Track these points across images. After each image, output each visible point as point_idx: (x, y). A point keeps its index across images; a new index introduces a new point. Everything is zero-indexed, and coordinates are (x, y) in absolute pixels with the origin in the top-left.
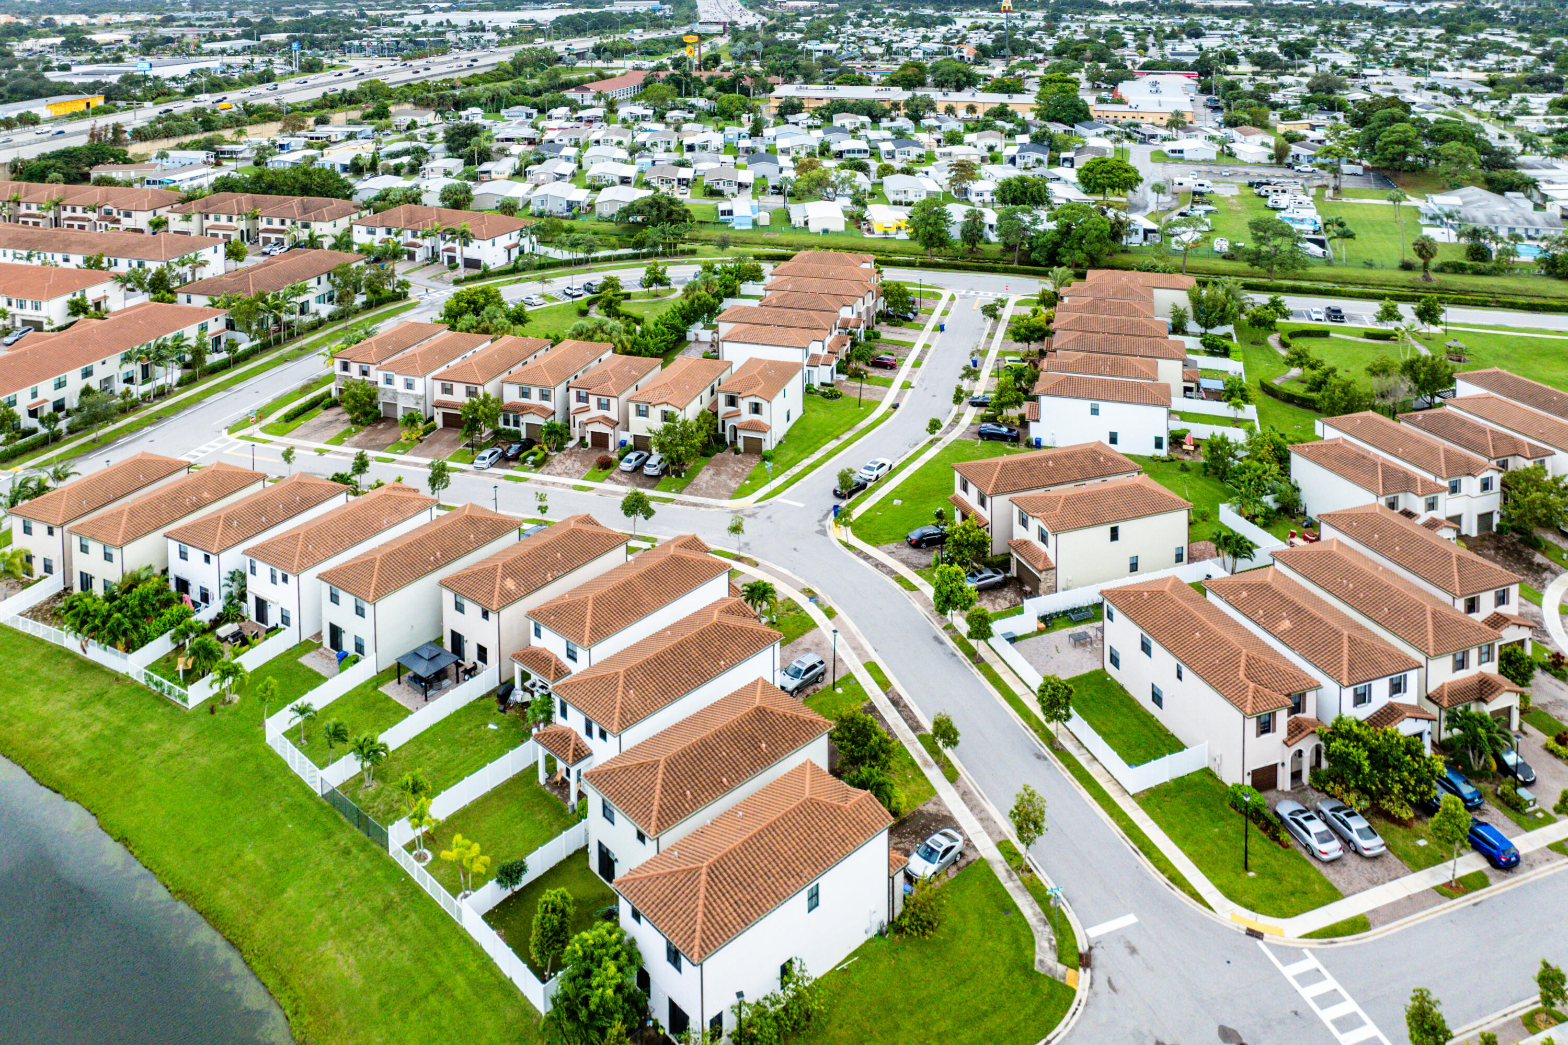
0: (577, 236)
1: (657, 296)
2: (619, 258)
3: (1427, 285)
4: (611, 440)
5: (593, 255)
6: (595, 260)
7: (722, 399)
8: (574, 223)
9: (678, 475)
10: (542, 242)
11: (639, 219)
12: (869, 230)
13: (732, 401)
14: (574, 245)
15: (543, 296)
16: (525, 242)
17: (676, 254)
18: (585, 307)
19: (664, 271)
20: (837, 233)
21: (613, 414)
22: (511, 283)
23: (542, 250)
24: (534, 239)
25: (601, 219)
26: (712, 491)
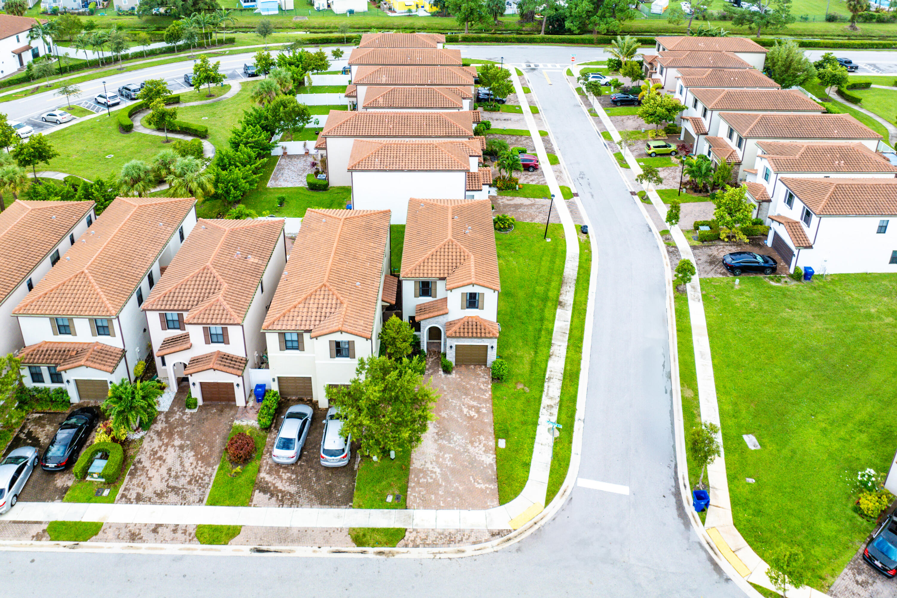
0: (101, 32)
1: (210, 96)
2: (152, 53)
3: (855, 33)
5: (123, 53)
6: (126, 58)
8: (96, 19)
10: (58, 41)
11: (162, 10)
12: (390, 9)
13: (425, 289)
14: (99, 43)
15: (70, 109)
16: (38, 44)
17: (213, 44)
18: (127, 121)
19: (216, 67)
20: (364, 13)
21: (236, 349)
22: (26, 94)
23: (61, 50)
24: (49, 39)
25: (120, 13)
26: (460, 488)
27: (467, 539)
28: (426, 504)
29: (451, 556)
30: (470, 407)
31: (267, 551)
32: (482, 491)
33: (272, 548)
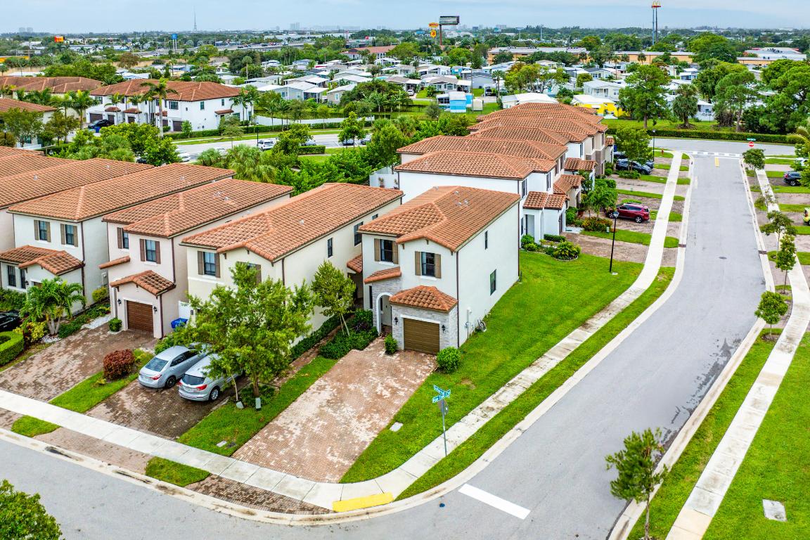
4: (156, 317)
7: (369, 245)
9: (250, 404)
13: (387, 251)
16: (240, 110)
21: (164, 270)
26: (308, 454)
27: (269, 504)
28: (256, 459)
29: (233, 513)
30: (388, 387)
31: (60, 453)
32: (331, 464)
33: (66, 452)
